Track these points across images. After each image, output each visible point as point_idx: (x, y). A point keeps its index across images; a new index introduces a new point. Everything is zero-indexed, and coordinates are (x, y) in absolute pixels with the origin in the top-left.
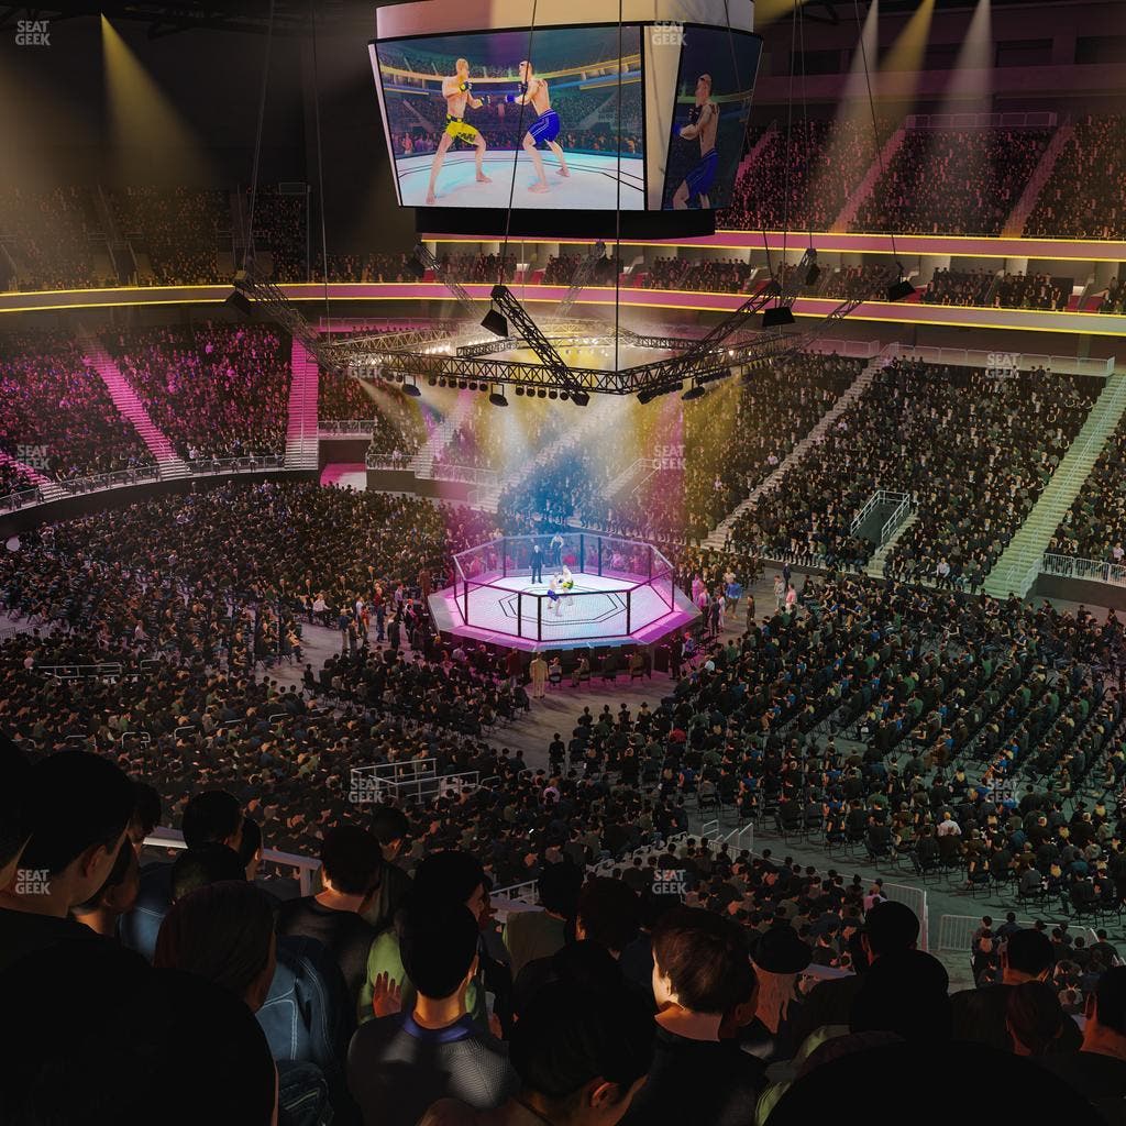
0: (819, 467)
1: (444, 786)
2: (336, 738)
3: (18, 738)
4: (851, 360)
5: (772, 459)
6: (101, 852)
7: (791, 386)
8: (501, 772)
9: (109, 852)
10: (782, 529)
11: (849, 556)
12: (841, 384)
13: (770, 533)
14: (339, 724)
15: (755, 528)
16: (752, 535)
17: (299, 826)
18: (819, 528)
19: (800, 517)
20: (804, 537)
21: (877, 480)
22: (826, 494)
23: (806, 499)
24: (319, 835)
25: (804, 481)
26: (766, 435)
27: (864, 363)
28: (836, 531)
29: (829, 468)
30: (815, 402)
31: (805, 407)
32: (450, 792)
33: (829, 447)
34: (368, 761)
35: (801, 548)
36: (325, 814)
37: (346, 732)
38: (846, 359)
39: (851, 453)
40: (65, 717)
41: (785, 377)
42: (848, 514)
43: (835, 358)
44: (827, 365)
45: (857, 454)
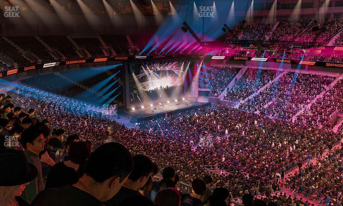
0: (321, 104)
1: (221, 172)
2: (197, 158)
3: (130, 151)
4: (331, 77)
5: (308, 101)
6: (145, 177)
7: (315, 83)
8: (235, 170)
9: (147, 177)
10: (310, 118)
11: (328, 126)
12: (328, 83)
13: (307, 119)
14: (198, 155)
15: (303, 118)
16: (302, 119)
17: (187, 177)
18: (320, 119)
19: (315, 116)
20: (316, 121)
21: (337, 108)
22: (323, 110)
23: (317, 111)
24: (192, 180)
25: (317, 107)
26: (307, 95)
27: (335, 78)
28: (325, 120)
29: (324, 104)
30: (321, 87)
31: (318, 89)
32: (222, 174)
33: (324, 99)
34: (205, 164)
35: (315, 123)
36: (194, 175)
37: (200, 157)
38: (330, 77)
39: (330, 100)
40: (140, 147)
41: (313, 81)
42: (328, 116)
43: (327, 77)
44: (325, 78)
45: (331, 101)
